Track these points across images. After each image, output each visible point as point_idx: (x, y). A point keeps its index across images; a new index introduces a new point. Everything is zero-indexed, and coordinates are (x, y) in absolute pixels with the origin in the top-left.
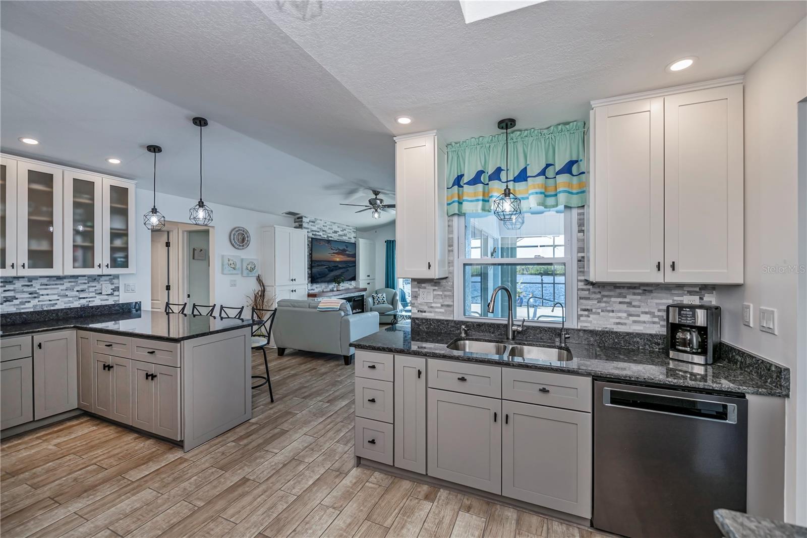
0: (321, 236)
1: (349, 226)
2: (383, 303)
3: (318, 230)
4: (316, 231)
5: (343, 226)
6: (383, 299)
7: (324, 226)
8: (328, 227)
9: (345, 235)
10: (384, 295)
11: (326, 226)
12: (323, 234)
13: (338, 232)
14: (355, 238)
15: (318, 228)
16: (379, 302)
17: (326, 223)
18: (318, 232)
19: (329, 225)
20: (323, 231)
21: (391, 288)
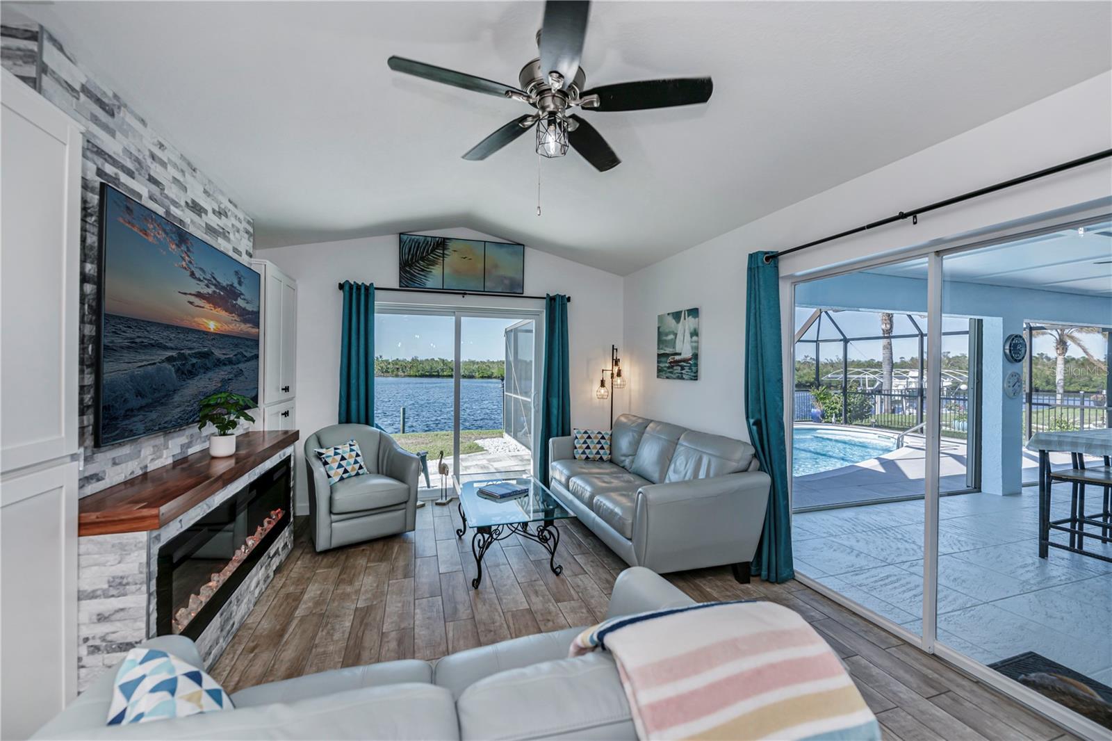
0: (140, 196)
1: (236, 206)
2: (358, 474)
3: (129, 164)
4: (115, 163)
5: (220, 198)
6: (356, 462)
7: (153, 157)
8: (172, 171)
9: (224, 234)
10: (356, 448)
11: (163, 164)
12: (151, 198)
13: (206, 212)
14: (251, 256)
15: (127, 151)
16: (346, 471)
17: (161, 146)
18: (131, 174)
19: (175, 166)
20: (152, 180)
21: (359, 422)
